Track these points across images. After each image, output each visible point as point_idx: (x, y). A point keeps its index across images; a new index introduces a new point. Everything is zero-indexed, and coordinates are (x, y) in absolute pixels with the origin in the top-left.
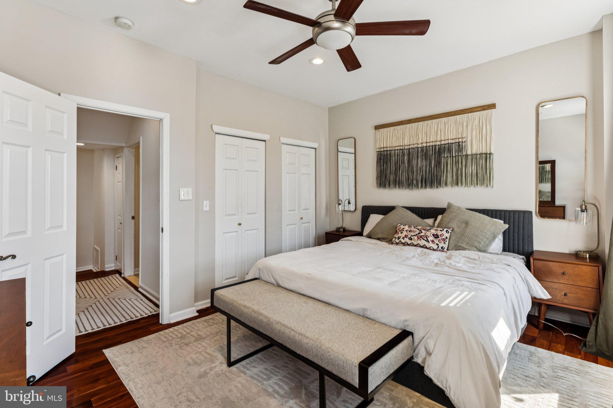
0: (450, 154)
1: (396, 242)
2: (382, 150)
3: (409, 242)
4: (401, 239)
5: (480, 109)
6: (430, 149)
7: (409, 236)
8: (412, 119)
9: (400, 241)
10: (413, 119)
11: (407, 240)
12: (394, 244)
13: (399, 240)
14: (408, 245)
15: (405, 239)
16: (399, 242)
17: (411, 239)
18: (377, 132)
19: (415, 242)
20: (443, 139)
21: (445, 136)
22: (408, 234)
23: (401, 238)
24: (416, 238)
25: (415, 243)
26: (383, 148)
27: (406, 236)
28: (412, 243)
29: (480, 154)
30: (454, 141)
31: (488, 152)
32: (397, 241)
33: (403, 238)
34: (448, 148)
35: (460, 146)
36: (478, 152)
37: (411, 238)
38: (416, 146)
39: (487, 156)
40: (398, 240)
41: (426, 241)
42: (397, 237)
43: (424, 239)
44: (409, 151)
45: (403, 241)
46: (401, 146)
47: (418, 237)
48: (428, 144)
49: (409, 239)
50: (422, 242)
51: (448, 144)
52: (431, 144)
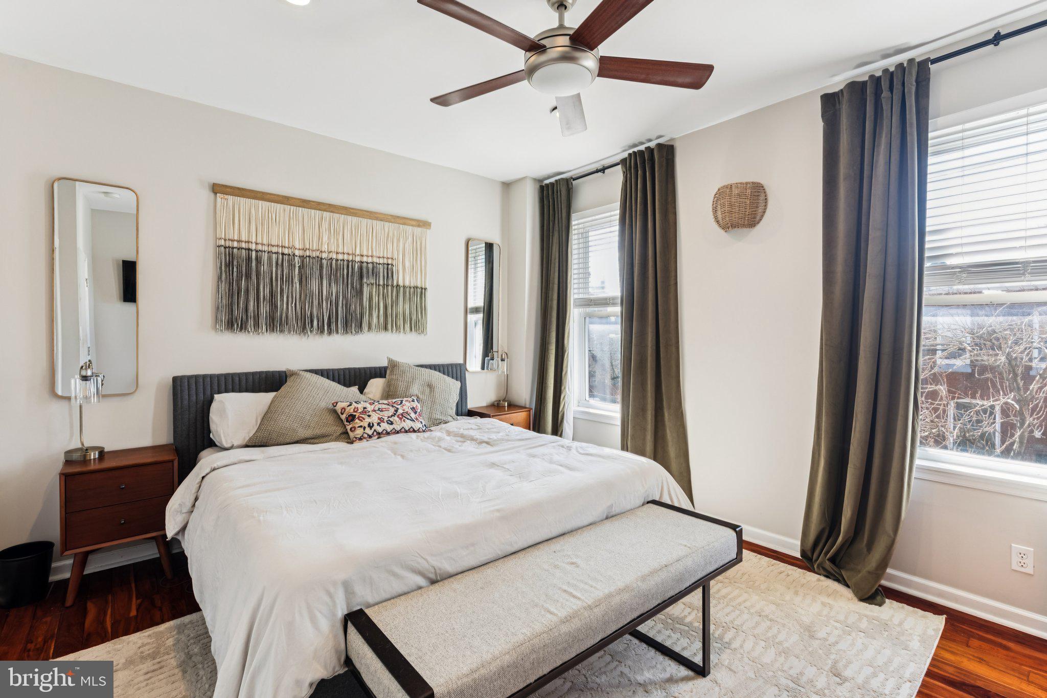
0: (376, 280)
1: (368, 435)
2: (235, 244)
3: (389, 428)
4: (376, 427)
5: (414, 223)
6: (343, 266)
7: (386, 419)
8: (310, 201)
9: (375, 430)
10: (314, 202)
11: (385, 426)
12: (365, 438)
13: (373, 429)
14: (388, 434)
15: (382, 424)
16: (373, 433)
17: (392, 423)
18: (219, 200)
19: (398, 426)
20: (340, 250)
21: (368, 250)
22: (381, 417)
23: (375, 424)
24: (396, 418)
25: (398, 428)
26: (239, 241)
27: (381, 420)
28: (394, 429)
29: (414, 288)
30: (381, 261)
31: (423, 287)
32: (370, 432)
33: (378, 424)
34: (373, 270)
35: (389, 270)
36: (412, 285)
37: (389, 420)
38: (318, 254)
39: (421, 291)
40: (371, 429)
41: (410, 420)
42: (366, 426)
43: (408, 419)
44: (303, 262)
45: (380, 429)
46: (285, 247)
47: (398, 417)
48: (340, 257)
49: (388, 423)
50: (407, 424)
51: (372, 263)
52: (346, 257)
